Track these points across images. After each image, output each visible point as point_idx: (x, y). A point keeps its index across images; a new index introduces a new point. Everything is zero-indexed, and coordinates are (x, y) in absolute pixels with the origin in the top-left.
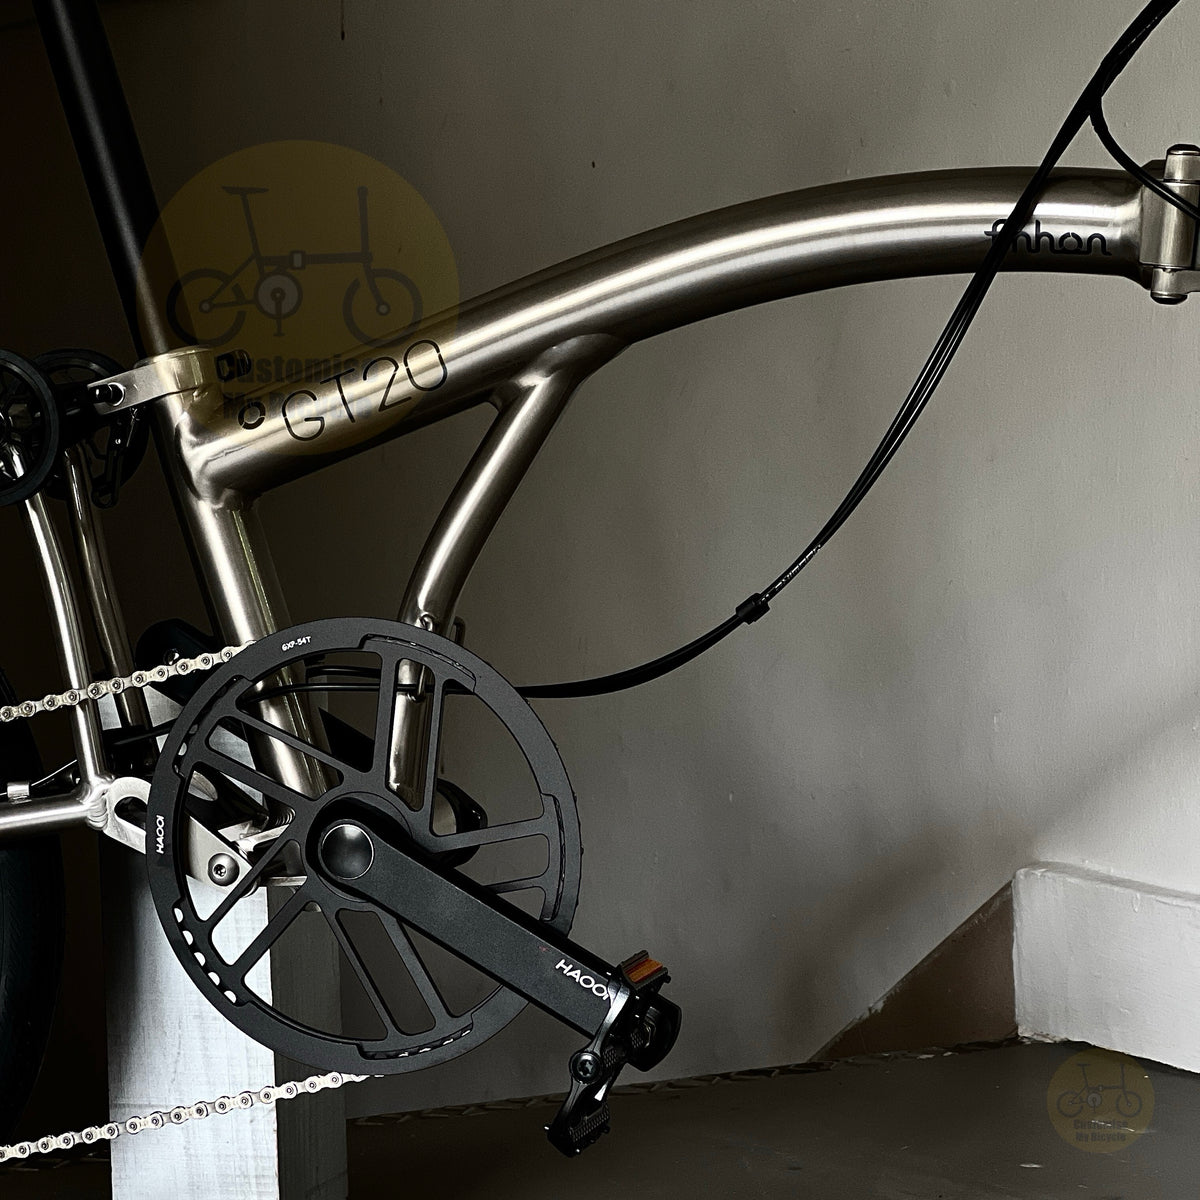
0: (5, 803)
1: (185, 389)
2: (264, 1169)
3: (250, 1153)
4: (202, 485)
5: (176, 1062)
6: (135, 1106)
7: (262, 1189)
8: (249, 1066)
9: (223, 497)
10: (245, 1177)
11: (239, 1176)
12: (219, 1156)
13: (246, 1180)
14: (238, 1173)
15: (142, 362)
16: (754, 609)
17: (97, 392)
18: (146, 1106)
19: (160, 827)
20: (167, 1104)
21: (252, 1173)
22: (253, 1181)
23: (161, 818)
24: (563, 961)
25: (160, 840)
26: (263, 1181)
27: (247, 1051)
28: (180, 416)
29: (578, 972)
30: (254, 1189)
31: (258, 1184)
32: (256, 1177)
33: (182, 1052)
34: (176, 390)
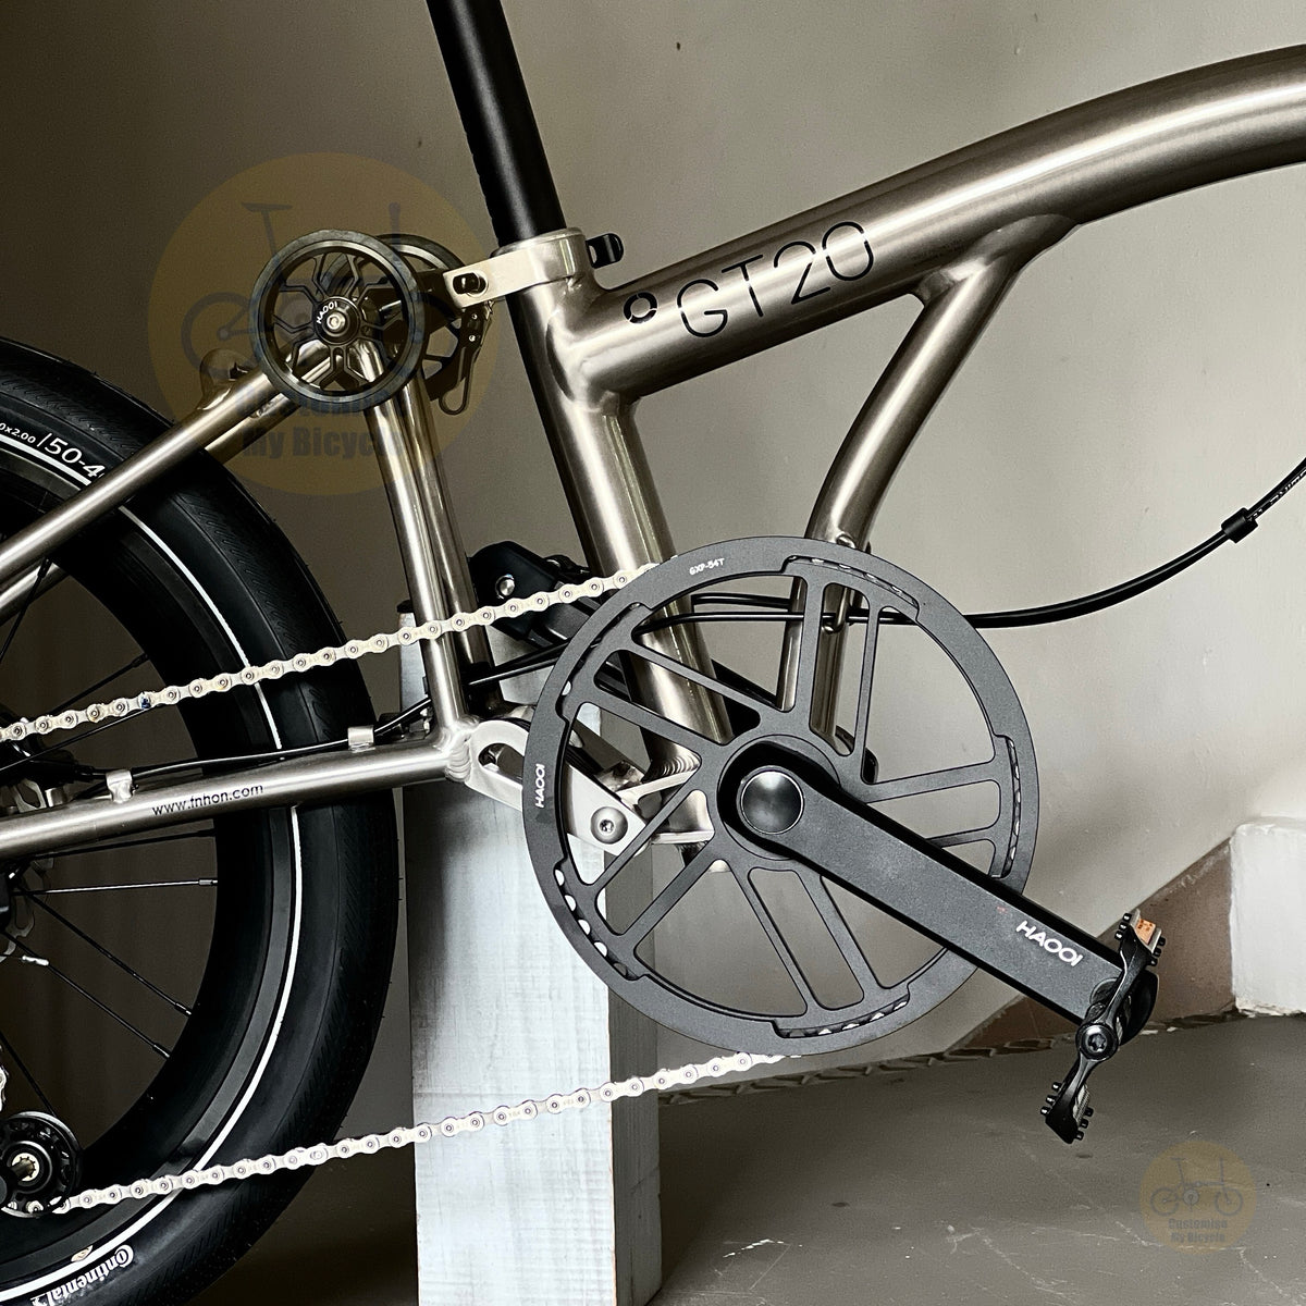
0: (344, 752)
1: (556, 278)
2: (595, 1164)
3: (580, 1146)
4: (579, 384)
5: (493, 1045)
6: (443, 1095)
7: (593, 1186)
8: (579, 1049)
9: (602, 400)
10: (574, 1173)
11: (566, 1173)
12: (543, 1149)
13: (575, 1177)
14: (565, 1168)
15: (508, 247)
16: (1240, 526)
17: (464, 280)
18: (457, 1095)
19: (540, 777)
20: (483, 1093)
21: (581, 1168)
22: (583, 1178)
23: (540, 767)
24: (1026, 923)
25: (540, 792)
26: (593, 1177)
27: (578, 1032)
28: (550, 311)
29: (1043, 935)
30: (584, 1187)
31: (588, 1181)
32: (587, 1173)
33: (500, 1034)
34: (546, 280)
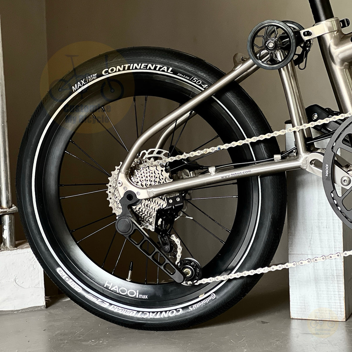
0: (273, 162)
1: (331, 32)
2: (339, 273)
3: (335, 268)
4: (337, 60)
5: (311, 241)
6: (297, 254)
7: (338, 279)
8: (334, 242)
9: (344, 64)
10: (333, 276)
11: (331, 276)
12: (324, 269)
13: (333, 277)
14: (331, 274)
15: (318, 23)
17: (306, 33)
18: (300, 254)
19: (327, 168)
20: (308, 253)
21: (335, 274)
22: (335, 277)
23: (327, 165)
25: (327, 172)
26: (339, 277)
27: (334, 237)
28: (330, 41)
30: (336, 279)
31: (337, 278)
32: (337, 276)
33: (312, 238)
34: (329, 32)
